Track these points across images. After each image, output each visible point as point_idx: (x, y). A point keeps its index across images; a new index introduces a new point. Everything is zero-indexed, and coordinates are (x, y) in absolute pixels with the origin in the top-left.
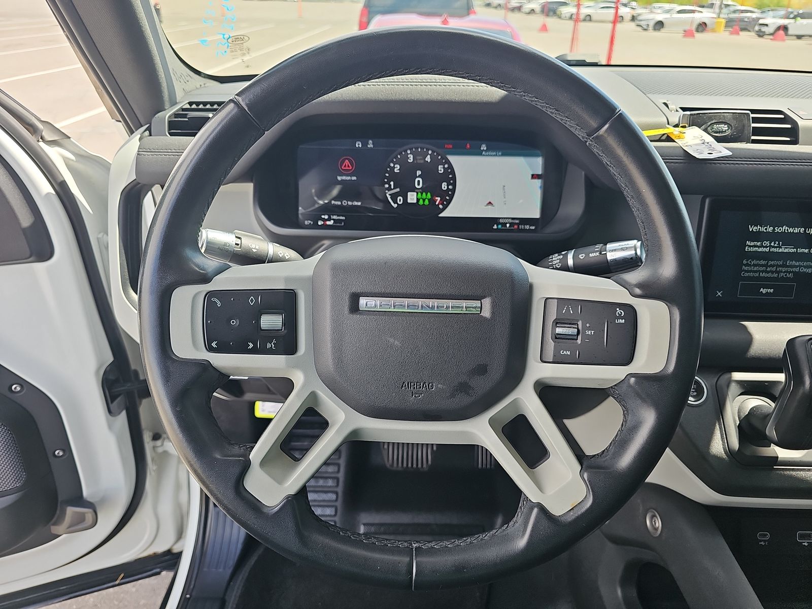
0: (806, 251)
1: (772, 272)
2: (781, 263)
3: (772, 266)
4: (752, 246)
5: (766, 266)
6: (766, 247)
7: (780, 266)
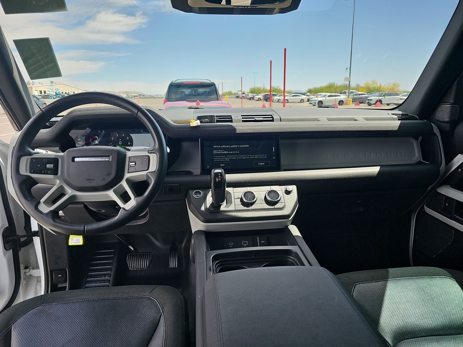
0: (232, 152)
1: (223, 159)
2: (225, 156)
3: (223, 157)
4: (215, 152)
5: (221, 157)
6: (220, 152)
7: (225, 157)
